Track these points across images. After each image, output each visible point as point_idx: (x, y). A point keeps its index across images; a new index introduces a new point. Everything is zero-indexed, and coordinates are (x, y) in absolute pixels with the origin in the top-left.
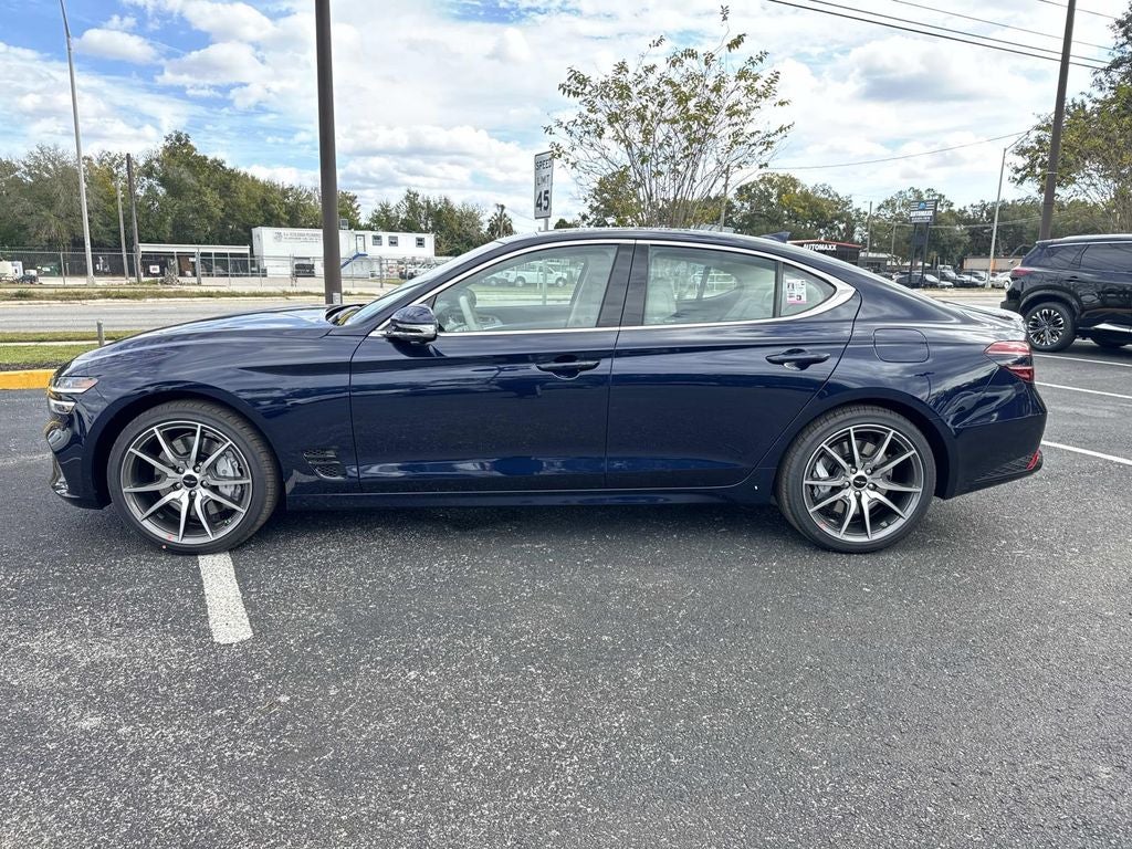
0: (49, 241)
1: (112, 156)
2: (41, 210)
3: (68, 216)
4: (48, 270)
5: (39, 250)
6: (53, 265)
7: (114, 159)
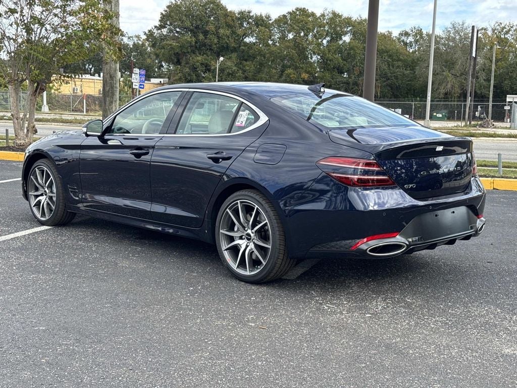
0: (446, 94)
1: (503, 25)
2: (444, 71)
3: (462, 74)
4: (440, 116)
5: (438, 101)
6: (445, 112)
7: (504, 28)
